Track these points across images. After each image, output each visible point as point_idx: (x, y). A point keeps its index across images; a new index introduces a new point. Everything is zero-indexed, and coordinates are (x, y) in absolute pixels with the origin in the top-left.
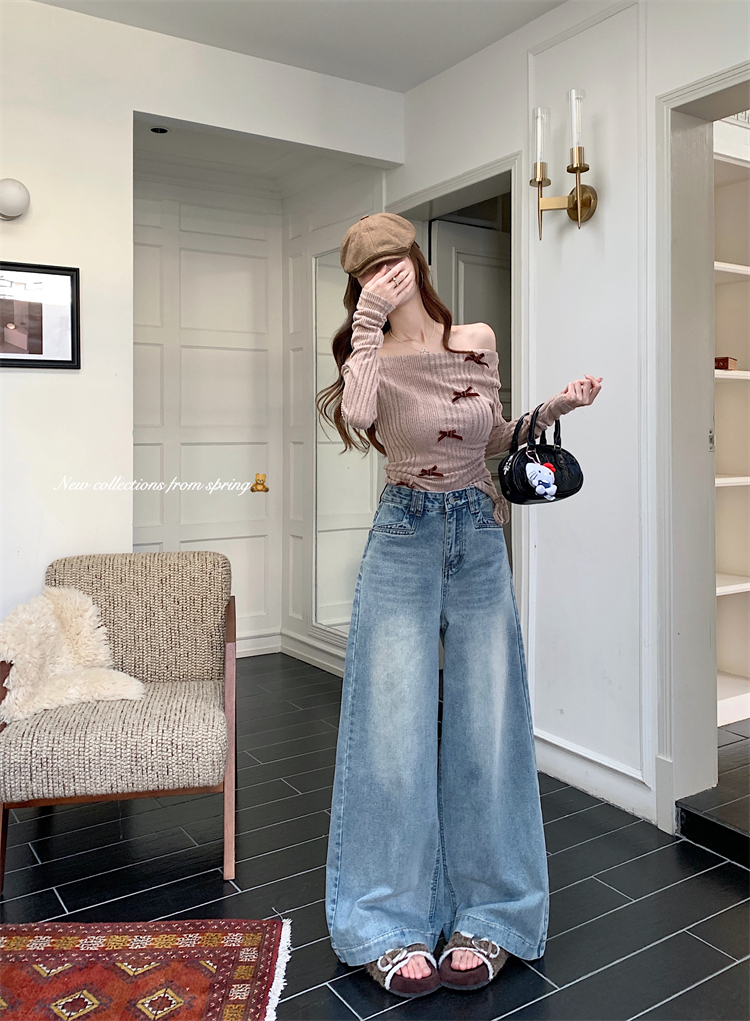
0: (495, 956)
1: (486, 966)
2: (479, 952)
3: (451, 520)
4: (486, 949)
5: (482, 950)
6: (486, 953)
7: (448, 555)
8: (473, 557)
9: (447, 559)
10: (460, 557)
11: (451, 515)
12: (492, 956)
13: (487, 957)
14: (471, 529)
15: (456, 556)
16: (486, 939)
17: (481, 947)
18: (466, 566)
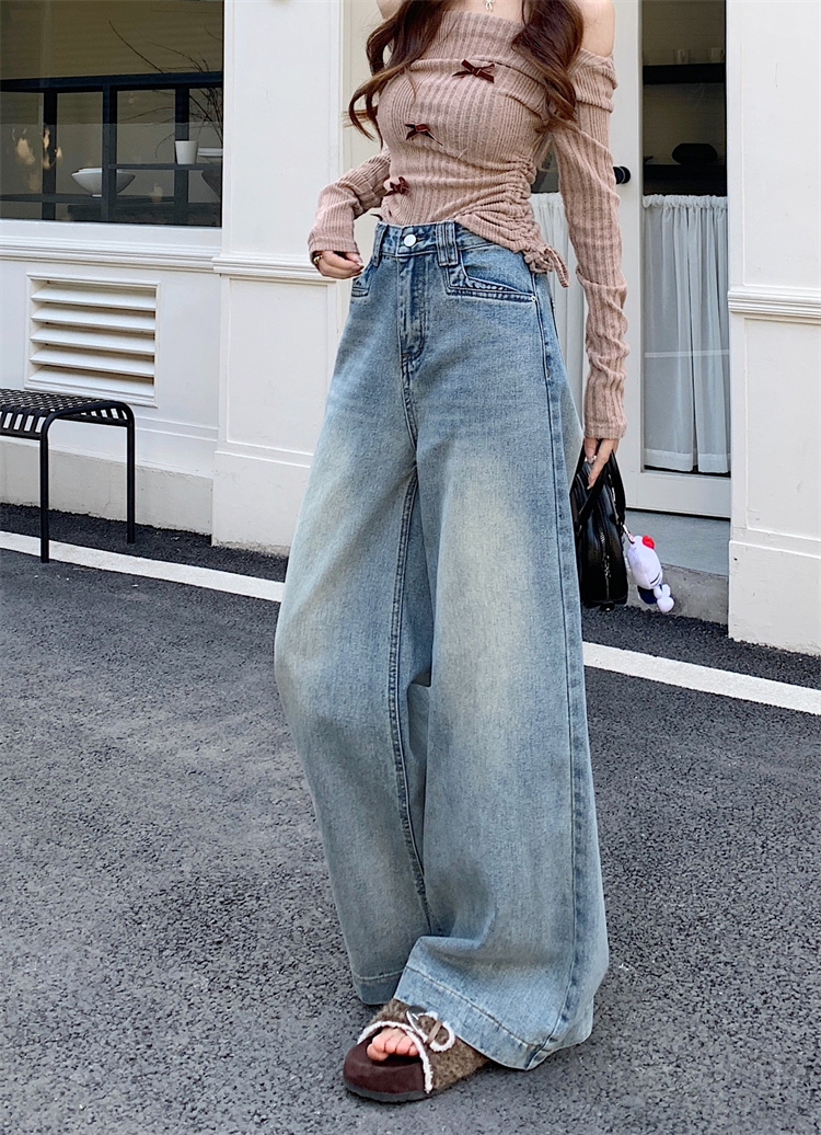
0: (443, 1048)
1: (421, 1062)
2: (415, 1033)
3: (403, 274)
4: (428, 1030)
5: (420, 1032)
6: (425, 1038)
7: (403, 334)
8: (444, 344)
9: (404, 342)
10: (423, 339)
11: (405, 265)
12: (435, 1046)
13: (427, 1045)
14: (439, 293)
15: (416, 339)
16: (433, 1014)
17: (419, 1024)
18: (430, 358)
